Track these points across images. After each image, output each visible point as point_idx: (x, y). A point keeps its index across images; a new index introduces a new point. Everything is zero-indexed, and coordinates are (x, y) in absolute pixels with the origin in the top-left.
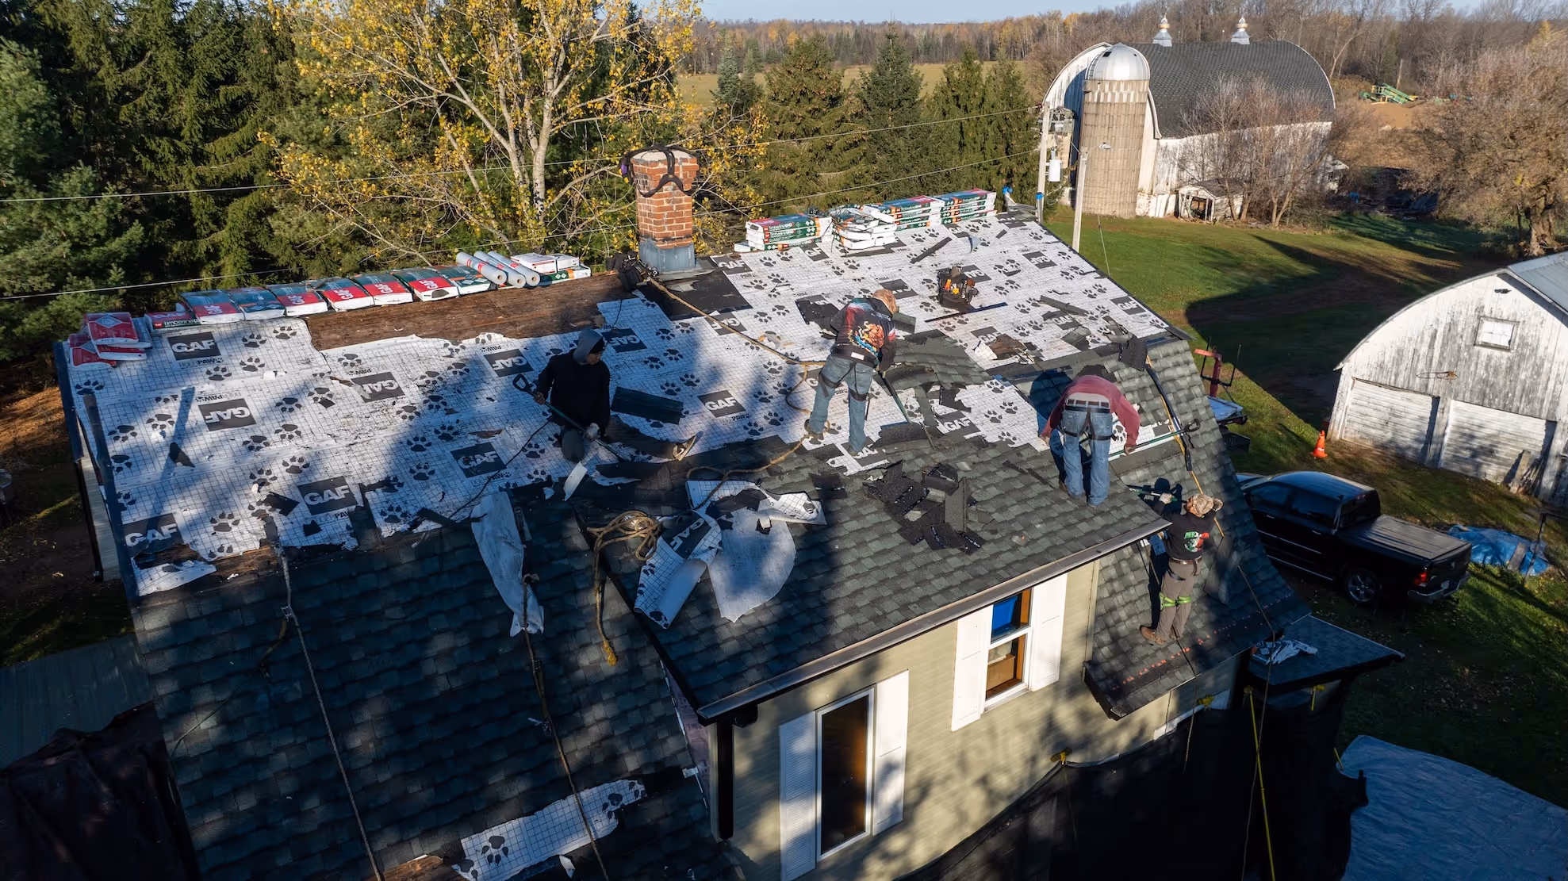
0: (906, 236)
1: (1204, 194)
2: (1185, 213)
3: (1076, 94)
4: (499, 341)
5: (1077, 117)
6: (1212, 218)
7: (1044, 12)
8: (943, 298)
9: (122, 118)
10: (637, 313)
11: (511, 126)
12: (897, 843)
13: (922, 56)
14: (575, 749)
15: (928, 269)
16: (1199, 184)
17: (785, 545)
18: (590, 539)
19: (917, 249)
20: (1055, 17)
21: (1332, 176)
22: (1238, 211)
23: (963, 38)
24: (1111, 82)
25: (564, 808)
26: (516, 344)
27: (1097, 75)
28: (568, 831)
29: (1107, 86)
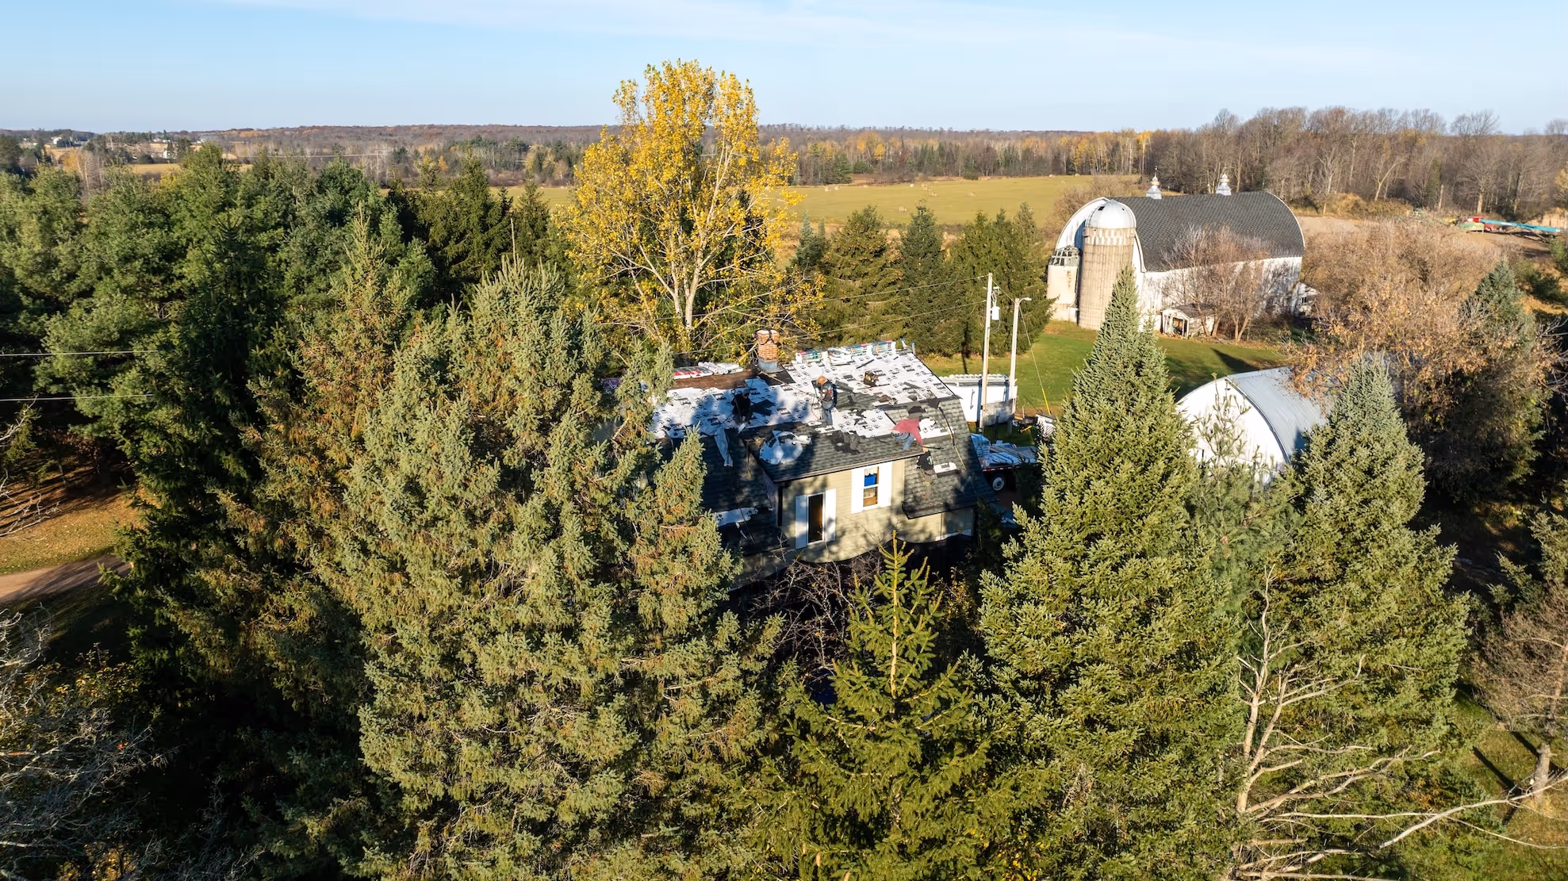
0: (856, 358)
1: (1181, 315)
2: (1169, 330)
3: (1080, 238)
4: (716, 390)
5: (1081, 253)
6: (1187, 334)
7: (1118, 129)
8: (865, 382)
9: (451, 272)
10: (757, 383)
11: (676, 283)
12: (834, 548)
13: (1002, 168)
14: (740, 499)
15: (863, 370)
16: (1178, 308)
17: (800, 449)
18: (745, 443)
19: (859, 363)
20: (1129, 134)
21: (1305, 300)
22: (1210, 330)
23: (1042, 153)
24: (1104, 230)
25: (738, 511)
26: (722, 391)
27: (1093, 224)
28: (738, 518)
29: (1101, 232)
